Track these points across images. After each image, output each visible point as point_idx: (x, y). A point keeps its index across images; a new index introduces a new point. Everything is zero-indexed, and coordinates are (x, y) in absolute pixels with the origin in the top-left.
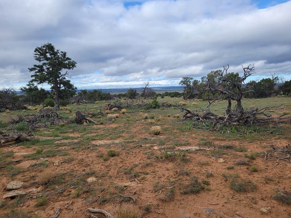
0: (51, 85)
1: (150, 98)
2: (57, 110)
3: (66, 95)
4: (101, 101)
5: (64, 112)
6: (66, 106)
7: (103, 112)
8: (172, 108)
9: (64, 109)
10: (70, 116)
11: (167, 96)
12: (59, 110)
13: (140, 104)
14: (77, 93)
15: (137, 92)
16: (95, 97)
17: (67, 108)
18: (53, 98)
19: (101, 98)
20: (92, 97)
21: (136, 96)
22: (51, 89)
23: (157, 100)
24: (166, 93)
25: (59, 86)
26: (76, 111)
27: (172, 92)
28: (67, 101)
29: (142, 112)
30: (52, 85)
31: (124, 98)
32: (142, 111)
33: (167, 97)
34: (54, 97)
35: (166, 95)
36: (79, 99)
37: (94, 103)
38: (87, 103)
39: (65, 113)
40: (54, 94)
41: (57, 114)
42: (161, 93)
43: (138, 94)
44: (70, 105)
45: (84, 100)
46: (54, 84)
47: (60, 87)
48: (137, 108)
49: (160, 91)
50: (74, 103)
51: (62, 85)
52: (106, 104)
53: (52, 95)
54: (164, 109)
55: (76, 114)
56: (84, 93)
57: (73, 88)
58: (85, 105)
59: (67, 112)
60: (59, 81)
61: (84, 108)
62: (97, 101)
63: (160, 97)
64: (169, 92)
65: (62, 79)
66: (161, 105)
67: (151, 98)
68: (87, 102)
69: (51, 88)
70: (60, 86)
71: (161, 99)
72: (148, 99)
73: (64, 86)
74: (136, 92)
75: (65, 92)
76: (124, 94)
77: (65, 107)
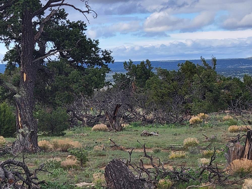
0: (7, 44)
2: (25, 150)
3: (67, 88)
4: (214, 115)
5: (58, 159)
6: (63, 135)
7: (222, 165)
9: (56, 146)
10: (78, 182)
12: (34, 152)
14: (109, 77)
16: (187, 97)
17: (68, 146)
18: (11, 97)
19: (216, 99)
20: (173, 94)
22: (6, 63)
25: (37, 48)
26: (108, 160)
28: (68, 111)
30: (12, 45)
34: (17, 96)
36: (118, 106)
37: (181, 123)
38: (151, 122)
39: (58, 165)
40: (17, 84)
41: (27, 171)
44: (78, 129)
45: (140, 111)
46: (17, 40)
47: (42, 54)
50: (97, 122)
51: (50, 45)
52: (236, 127)
53: (9, 85)
55: (106, 175)
56: (140, 77)
57: (93, 55)
58: (144, 130)
59: (70, 161)
60: (38, 27)
61: (138, 147)
62: (196, 114)
65: (50, 16)
68: (150, 116)
69: (6, 57)
70: (43, 48)
73: (59, 47)
75: (60, 74)
77: (60, 141)
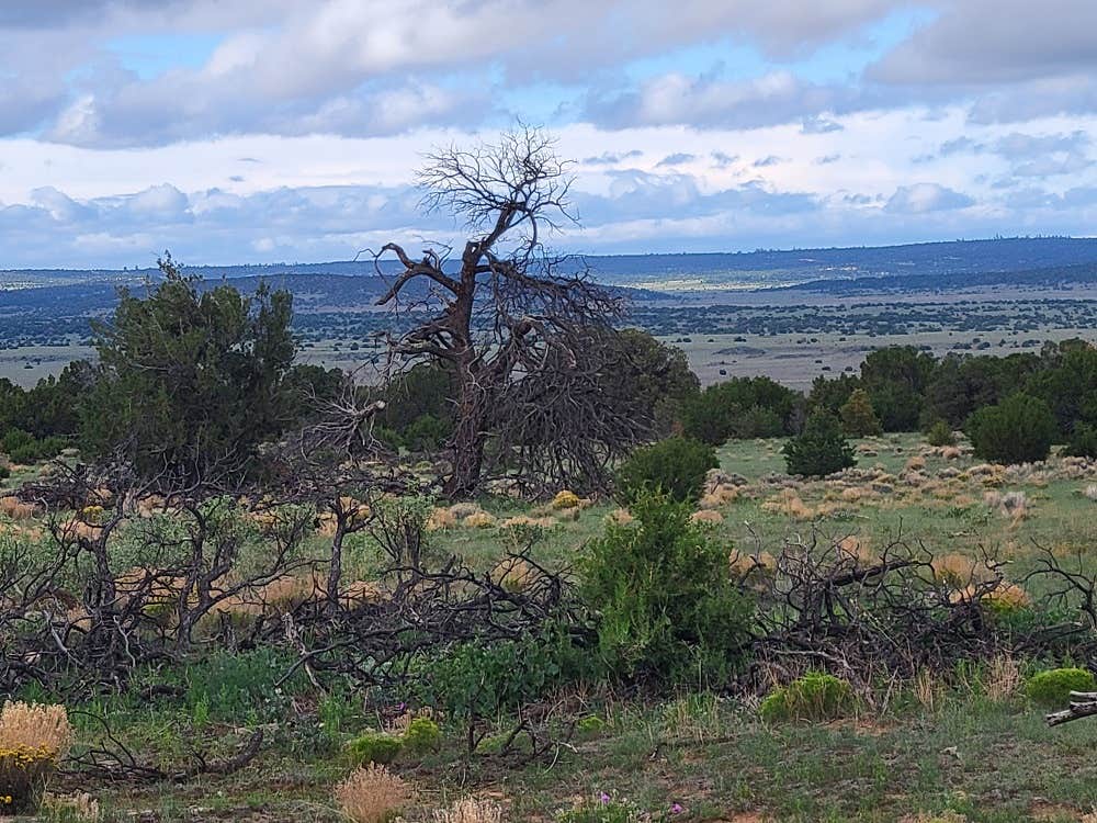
1: (565, 481)
8: (1006, 674)
11: (908, 424)
13: (357, 588)
15: (314, 354)
21: (274, 430)
23: (710, 510)
24: (882, 364)
27: (1001, 344)
29: (382, 755)
31: (40, 472)
32: (397, 733)
33: (918, 446)
35: (898, 421)
42: (797, 377)
43: (327, 384)
48: (290, 681)
49: (779, 328)
54: (827, 706)
63: (769, 455)
64: (940, 343)
66: (782, 617)
67: (591, 483)
71: (798, 501)
72: (532, 494)
74: (279, 351)
76: (43, 394)
